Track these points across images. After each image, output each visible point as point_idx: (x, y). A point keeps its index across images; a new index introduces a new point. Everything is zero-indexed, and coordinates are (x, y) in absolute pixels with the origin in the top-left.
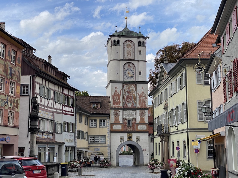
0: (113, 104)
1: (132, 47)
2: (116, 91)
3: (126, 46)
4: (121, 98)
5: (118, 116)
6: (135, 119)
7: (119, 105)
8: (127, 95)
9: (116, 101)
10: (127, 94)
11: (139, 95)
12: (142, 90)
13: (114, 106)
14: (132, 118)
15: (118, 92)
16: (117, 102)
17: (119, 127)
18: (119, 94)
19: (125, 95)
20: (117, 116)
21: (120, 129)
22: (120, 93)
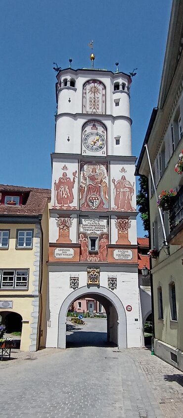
0: (56, 201)
1: (101, 92)
2: (65, 175)
3: (88, 91)
4: (75, 190)
5: (68, 227)
6: (108, 236)
7: (70, 205)
8: (88, 184)
9: (64, 195)
10: (88, 182)
11: (116, 183)
12: (123, 174)
13: (58, 206)
14: (98, 233)
15: (68, 177)
16: (66, 197)
17: (68, 253)
18: (72, 180)
19: (83, 183)
20: (65, 228)
21: (71, 257)
22: (74, 179)
